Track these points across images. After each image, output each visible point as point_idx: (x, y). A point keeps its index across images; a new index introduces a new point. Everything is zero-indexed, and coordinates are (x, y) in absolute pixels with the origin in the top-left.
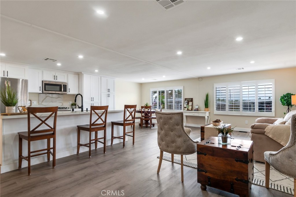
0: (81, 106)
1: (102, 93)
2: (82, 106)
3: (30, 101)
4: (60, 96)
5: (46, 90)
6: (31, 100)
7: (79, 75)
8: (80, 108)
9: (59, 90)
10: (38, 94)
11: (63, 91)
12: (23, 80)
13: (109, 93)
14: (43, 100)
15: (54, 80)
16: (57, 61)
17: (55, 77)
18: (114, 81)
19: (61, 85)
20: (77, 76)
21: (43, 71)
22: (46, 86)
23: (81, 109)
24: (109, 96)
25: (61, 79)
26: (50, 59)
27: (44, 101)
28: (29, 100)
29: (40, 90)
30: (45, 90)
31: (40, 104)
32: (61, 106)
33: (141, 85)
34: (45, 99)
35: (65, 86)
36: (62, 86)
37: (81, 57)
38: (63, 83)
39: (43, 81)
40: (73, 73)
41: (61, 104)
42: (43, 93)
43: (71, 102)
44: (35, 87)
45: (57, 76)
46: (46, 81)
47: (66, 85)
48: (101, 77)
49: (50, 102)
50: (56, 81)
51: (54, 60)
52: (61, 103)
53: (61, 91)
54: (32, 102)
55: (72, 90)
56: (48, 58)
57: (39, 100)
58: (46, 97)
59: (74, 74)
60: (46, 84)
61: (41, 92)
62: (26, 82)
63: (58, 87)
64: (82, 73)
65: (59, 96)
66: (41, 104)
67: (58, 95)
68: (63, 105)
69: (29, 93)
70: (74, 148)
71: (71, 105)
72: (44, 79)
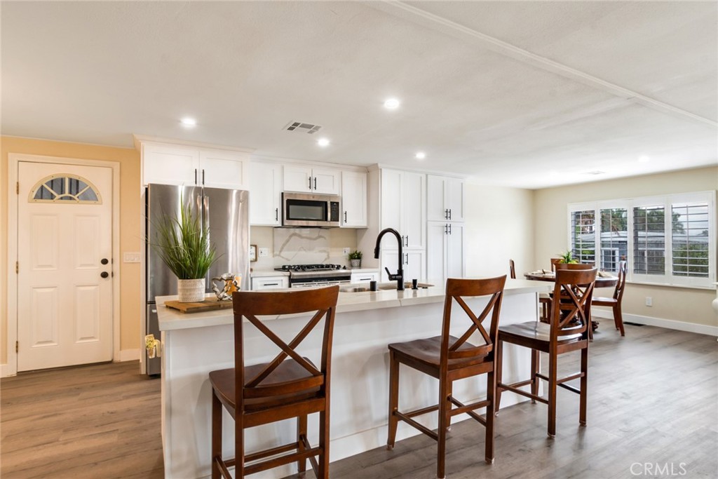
0: (396, 273)
1: (429, 222)
2: (400, 272)
3: (254, 248)
4: (322, 232)
5: (291, 217)
6: (256, 246)
7: (369, 172)
8: (395, 279)
9: (320, 218)
10: (272, 229)
11: (331, 220)
12: (239, 192)
13: (448, 222)
14: (284, 245)
15: (309, 191)
16: (320, 130)
17: (312, 182)
18: (462, 184)
19: (326, 203)
20: (364, 176)
21: (283, 168)
22: (291, 207)
23: (396, 282)
24: (447, 229)
25: (325, 188)
26: (304, 126)
27: (285, 248)
28: (251, 245)
29: (277, 219)
30: (288, 218)
31: (276, 255)
32: (326, 259)
33: (534, 194)
34: (288, 241)
35: (335, 206)
36: (329, 205)
37: (392, 104)
38: (330, 196)
39: (282, 194)
40: (353, 167)
41: (325, 255)
42: (283, 226)
43: (348, 251)
44: (265, 211)
45: (315, 180)
46: (291, 194)
47: (338, 203)
48: (427, 175)
49: (300, 250)
50: (314, 191)
51: (312, 126)
52: (325, 251)
53: (326, 220)
54: (260, 249)
55: (352, 216)
56: (298, 122)
57: (273, 246)
58: (291, 236)
59: (358, 171)
60: (290, 202)
61: (279, 223)
62: (244, 198)
63: (319, 209)
64: (379, 165)
65: (321, 234)
66: (279, 255)
67: (318, 230)
68: (328, 257)
69: (251, 226)
70: (377, 422)
71: (348, 258)
72: (285, 190)
